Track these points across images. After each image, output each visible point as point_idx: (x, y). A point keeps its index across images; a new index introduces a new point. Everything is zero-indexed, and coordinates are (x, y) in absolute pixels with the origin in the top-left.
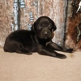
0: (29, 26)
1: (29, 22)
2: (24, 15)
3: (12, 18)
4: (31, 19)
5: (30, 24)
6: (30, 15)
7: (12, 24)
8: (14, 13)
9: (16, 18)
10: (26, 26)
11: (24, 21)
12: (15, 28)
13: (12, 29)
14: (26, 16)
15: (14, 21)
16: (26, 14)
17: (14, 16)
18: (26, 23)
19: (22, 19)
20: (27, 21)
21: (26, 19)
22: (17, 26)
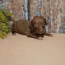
0: (38, 12)
1: (37, 8)
2: (33, 2)
3: (23, 6)
4: (39, 6)
5: (38, 11)
6: (38, 3)
7: (23, 11)
8: (25, 1)
9: (26, 6)
10: (35, 12)
11: (33, 8)
12: (26, 14)
13: (23, 15)
14: (35, 4)
15: (25, 8)
16: (34, 1)
17: (24, 4)
18: (35, 10)
19: (31, 6)
20: (35, 8)
21: (34, 6)
22: (27, 12)
